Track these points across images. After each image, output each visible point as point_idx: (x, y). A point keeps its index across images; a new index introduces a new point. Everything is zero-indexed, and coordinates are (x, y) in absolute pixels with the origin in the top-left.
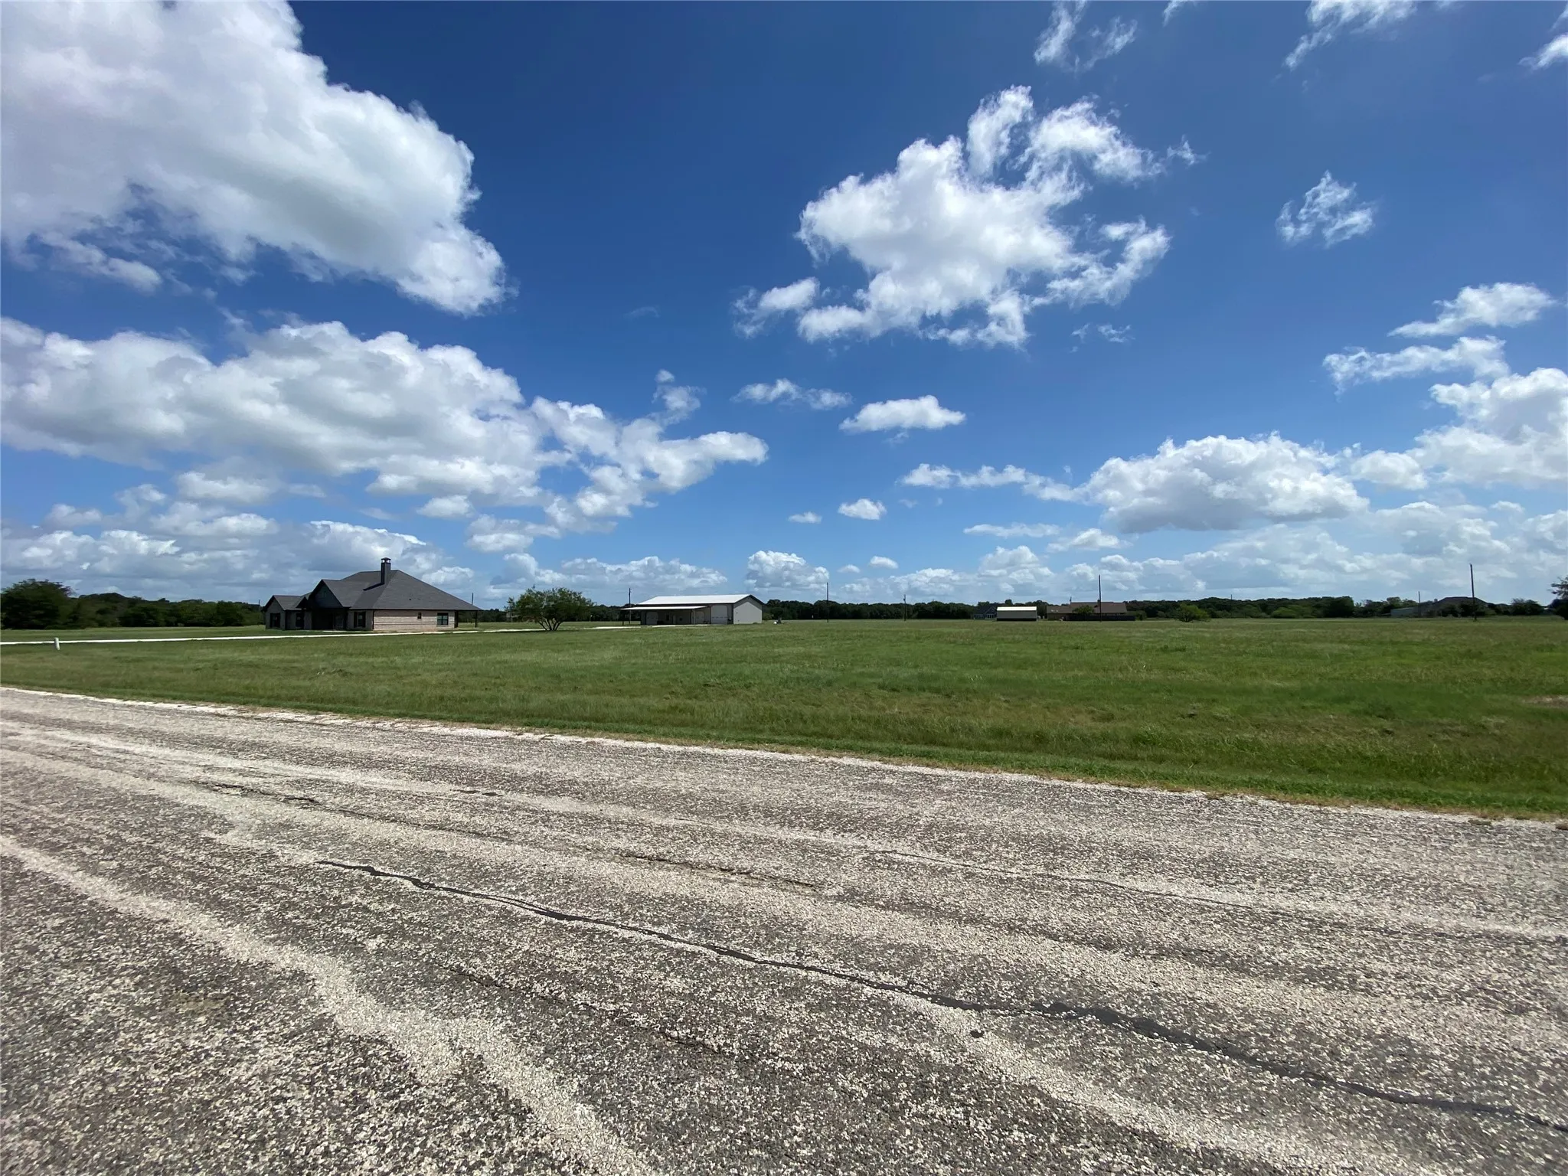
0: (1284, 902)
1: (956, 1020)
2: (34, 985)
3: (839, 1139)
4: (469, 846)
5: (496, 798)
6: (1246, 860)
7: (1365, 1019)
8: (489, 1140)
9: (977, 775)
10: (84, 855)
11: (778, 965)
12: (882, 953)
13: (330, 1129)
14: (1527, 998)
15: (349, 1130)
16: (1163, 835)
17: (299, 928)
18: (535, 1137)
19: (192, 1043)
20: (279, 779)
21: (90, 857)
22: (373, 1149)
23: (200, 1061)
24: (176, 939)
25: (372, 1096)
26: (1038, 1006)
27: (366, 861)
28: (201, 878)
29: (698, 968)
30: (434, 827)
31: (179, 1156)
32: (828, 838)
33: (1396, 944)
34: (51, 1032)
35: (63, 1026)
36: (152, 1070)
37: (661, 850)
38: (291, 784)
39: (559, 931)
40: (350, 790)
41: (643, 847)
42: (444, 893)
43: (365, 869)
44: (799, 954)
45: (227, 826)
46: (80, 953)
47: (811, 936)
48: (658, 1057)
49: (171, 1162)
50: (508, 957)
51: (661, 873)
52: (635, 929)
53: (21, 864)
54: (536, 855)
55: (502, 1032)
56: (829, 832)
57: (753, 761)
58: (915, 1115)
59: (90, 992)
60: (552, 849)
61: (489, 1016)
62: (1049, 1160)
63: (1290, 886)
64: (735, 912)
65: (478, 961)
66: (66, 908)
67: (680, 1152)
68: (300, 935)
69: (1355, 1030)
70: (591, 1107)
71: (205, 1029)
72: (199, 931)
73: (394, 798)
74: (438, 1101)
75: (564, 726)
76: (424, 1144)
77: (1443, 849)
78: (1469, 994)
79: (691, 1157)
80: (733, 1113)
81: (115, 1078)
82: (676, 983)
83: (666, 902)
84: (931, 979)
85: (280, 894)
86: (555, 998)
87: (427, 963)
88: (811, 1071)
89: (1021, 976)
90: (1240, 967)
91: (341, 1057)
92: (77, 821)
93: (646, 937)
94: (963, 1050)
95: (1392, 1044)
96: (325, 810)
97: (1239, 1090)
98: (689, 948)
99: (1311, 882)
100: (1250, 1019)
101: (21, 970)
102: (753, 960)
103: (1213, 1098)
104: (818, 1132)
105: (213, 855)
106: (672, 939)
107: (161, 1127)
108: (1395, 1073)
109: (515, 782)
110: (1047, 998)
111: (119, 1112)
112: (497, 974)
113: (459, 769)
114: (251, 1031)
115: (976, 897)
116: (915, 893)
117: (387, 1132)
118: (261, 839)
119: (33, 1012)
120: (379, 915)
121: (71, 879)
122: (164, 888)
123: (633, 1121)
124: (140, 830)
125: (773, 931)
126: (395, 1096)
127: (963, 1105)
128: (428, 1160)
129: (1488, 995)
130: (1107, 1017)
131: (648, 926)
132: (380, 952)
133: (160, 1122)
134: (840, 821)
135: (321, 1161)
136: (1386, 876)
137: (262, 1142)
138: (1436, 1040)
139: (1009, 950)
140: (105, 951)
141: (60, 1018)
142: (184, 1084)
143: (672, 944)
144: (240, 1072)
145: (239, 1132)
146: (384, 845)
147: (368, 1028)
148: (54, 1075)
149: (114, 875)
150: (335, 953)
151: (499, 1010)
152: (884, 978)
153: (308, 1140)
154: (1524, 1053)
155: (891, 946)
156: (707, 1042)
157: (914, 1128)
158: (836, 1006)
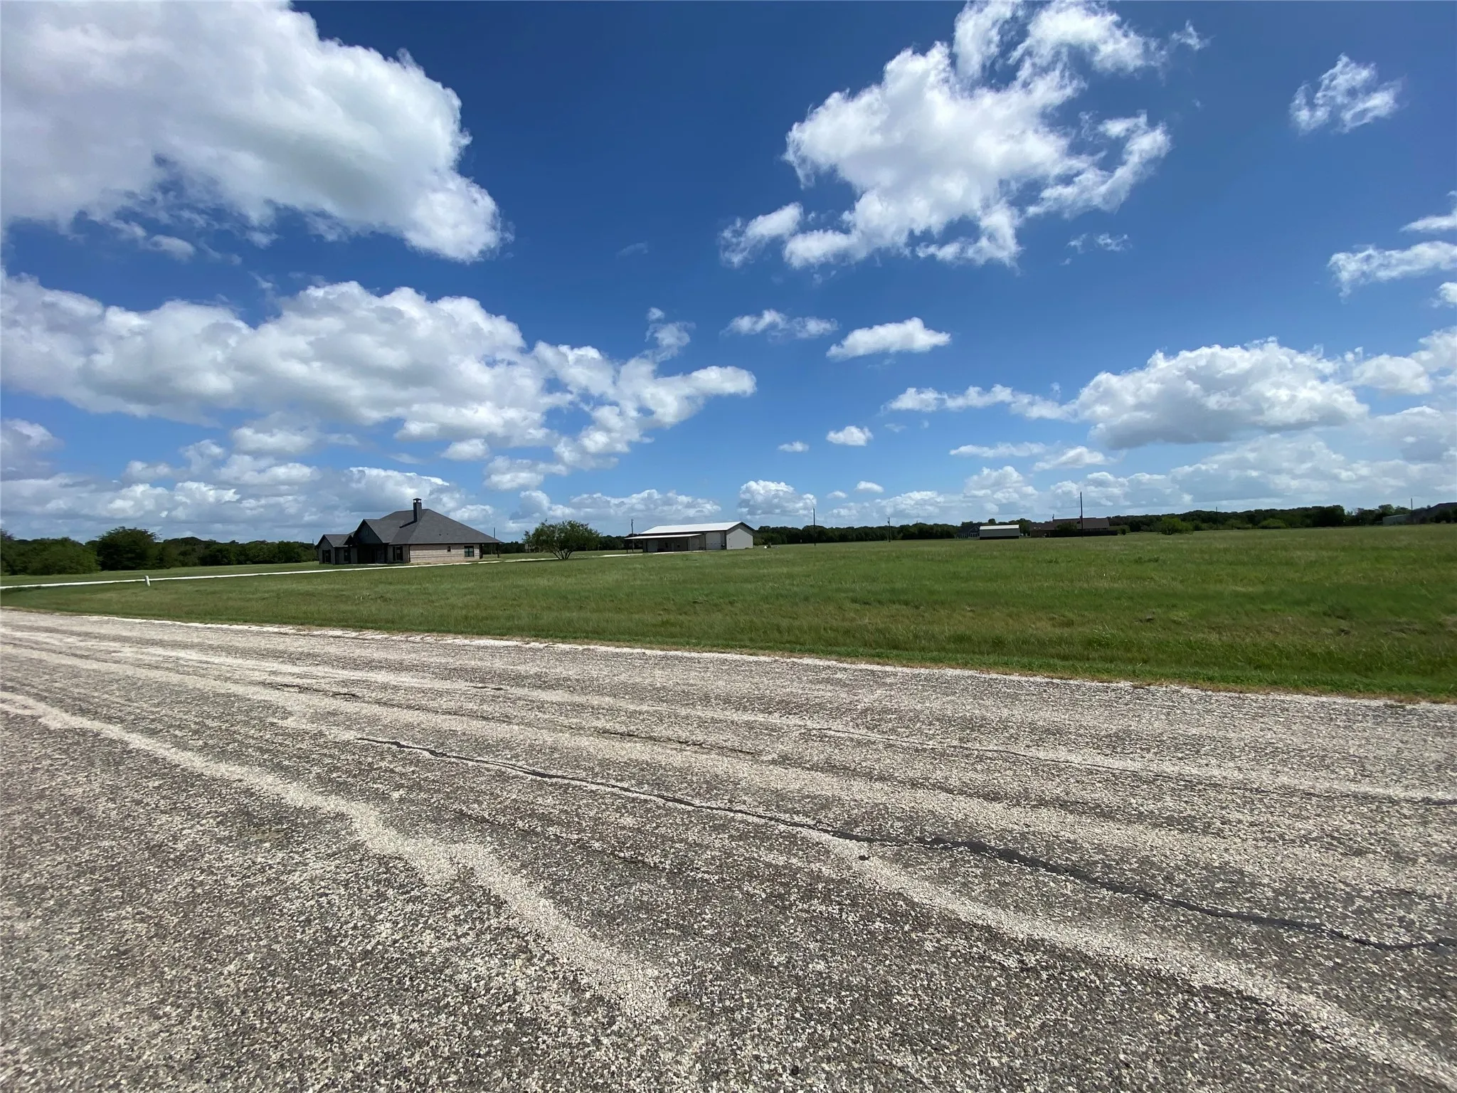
0: (1169, 768)
1: (852, 849)
2: (140, 825)
3: (736, 924)
4: (476, 725)
5: (502, 692)
6: (1147, 735)
7: (1208, 854)
8: (474, 920)
9: (922, 670)
10: (176, 736)
11: (712, 809)
12: (799, 801)
13: (358, 912)
14: (1371, 844)
15: (372, 913)
16: (1078, 717)
17: (341, 784)
18: (507, 918)
19: (259, 860)
20: (327, 680)
21: (181, 738)
22: (389, 925)
23: (265, 871)
24: (248, 792)
25: (390, 892)
26: (921, 840)
27: (395, 738)
28: (268, 751)
29: (648, 810)
30: (450, 713)
31: (248, 931)
32: (775, 719)
33: (1261, 800)
34: (154, 856)
35: (163, 851)
36: (230, 878)
37: (632, 728)
38: (338, 683)
39: (541, 786)
40: (384, 687)
41: (617, 726)
42: (453, 760)
43: (392, 743)
44: (730, 801)
45: (287, 714)
46: (175, 804)
47: (743, 789)
48: (607, 870)
49: (242, 935)
50: (499, 803)
51: (629, 744)
52: (602, 784)
53: (127, 744)
54: (530, 733)
55: (490, 853)
56: (777, 715)
57: (724, 662)
58: (801, 910)
59: (182, 829)
60: (542, 728)
61: (481, 842)
62: (899, 942)
63: (1180, 755)
64: (684, 772)
65: (476, 805)
66: (164, 774)
67: (614, 930)
68: (342, 789)
69: (1195, 863)
70: (552, 901)
71: (269, 851)
72: (266, 787)
73: (419, 693)
74: (439, 896)
75: (565, 637)
76: (426, 922)
77: (1345, 727)
78: (1314, 840)
79: (621, 933)
80: (659, 906)
81: (201, 884)
82: (628, 821)
83: (629, 765)
84: (836, 820)
85: (327, 761)
86: (533, 830)
87: (437, 807)
88: (724, 880)
89: (912, 819)
90: (1106, 814)
91: (369, 868)
92: (170, 713)
93: (609, 789)
94: (849, 868)
95: (1225, 873)
96: (364, 702)
97: (1074, 901)
98: (643, 797)
99: (1202, 752)
100: (1103, 851)
101: (130, 816)
102: (693, 805)
103: (1050, 906)
104: (722, 919)
105: (276, 734)
106: (630, 791)
107: (235, 914)
108: (1220, 895)
109: (518, 680)
110: (930, 834)
111: (204, 905)
112: (490, 814)
113: (474, 670)
114: (303, 852)
115: (888, 761)
116: (838, 757)
117: (400, 915)
118: (313, 723)
119: (140, 843)
120: (402, 775)
121: (166, 753)
122: (239, 758)
123: (582, 910)
124: (220, 718)
125: (712, 785)
126: (408, 892)
127: (839, 904)
128: (428, 931)
129: (1331, 841)
130: (977, 848)
131: (613, 782)
132: (401, 800)
133: (235, 910)
134: (787, 707)
135: (350, 932)
136: (1277, 748)
137: (308, 921)
138: (1268, 873)
139: (906, 800)
140: (194, 801)
141: (160, 846)
142: (252, 886)
143: (630, 794)
144: (295, 878)
145: (292, 916)
146: (410, 726)
147: (390, 849)
148: (156, 882)
149: (200, 750)
150: (368, 800)
151: (488, 838)
152: (796, 819)
153: (342, 919)
154: (1347, 885)
155: (808, 797)
156: (646, 860)
157: (798, 919)
158: (753, 837)
